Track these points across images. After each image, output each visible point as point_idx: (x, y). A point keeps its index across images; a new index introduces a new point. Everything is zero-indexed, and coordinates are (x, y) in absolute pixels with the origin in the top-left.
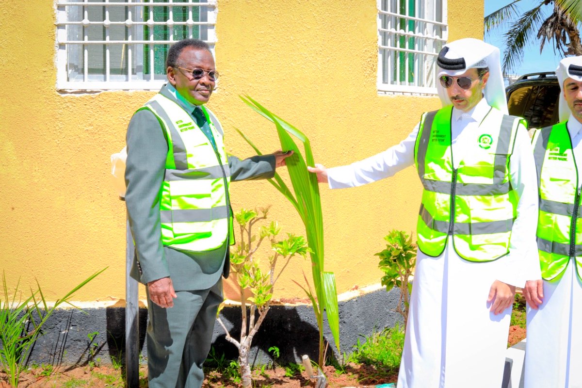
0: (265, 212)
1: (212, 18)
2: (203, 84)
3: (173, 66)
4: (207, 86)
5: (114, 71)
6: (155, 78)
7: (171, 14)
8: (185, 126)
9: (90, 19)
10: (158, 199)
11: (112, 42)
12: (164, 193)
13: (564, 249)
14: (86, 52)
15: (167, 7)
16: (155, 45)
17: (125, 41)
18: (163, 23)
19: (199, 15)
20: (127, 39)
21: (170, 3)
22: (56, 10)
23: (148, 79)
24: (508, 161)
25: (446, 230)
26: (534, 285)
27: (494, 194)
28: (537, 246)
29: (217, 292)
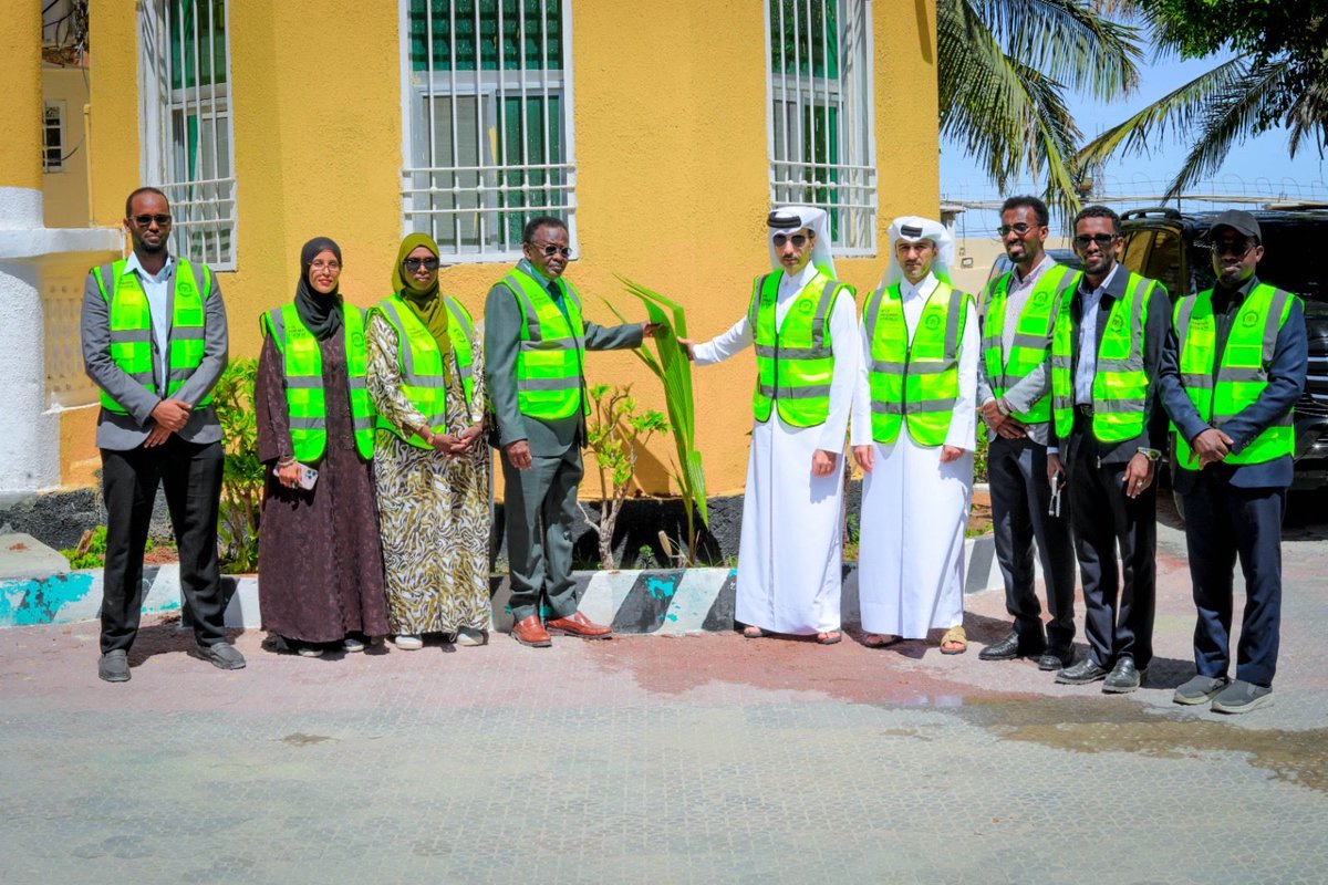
0: (627, 390)
1: (571, 181)
2: (556, 260)
3: (529, 242)
4: (560, 262)
5: (465, 242)
6: (511, 248)
7: (526, 178)
8: (540, 301)
9: (438, 186)
10: (515, 367)
11: (463, 210)
12: (520, 363)
13: (896, 408)
14: (435, 222)
15: (522, 171)
16: (510, 212)
17: (477, 210)
18: (518, 188)
19: (558, 178)
20: (479, 207)
21: (526, 165)
22: (402, 178)
23: (504, 250)
24: (825, 325)
25: (771, 395)
26: (864, 450)
27: (815, 358)
28: (870, 408)
29: (571, 461)
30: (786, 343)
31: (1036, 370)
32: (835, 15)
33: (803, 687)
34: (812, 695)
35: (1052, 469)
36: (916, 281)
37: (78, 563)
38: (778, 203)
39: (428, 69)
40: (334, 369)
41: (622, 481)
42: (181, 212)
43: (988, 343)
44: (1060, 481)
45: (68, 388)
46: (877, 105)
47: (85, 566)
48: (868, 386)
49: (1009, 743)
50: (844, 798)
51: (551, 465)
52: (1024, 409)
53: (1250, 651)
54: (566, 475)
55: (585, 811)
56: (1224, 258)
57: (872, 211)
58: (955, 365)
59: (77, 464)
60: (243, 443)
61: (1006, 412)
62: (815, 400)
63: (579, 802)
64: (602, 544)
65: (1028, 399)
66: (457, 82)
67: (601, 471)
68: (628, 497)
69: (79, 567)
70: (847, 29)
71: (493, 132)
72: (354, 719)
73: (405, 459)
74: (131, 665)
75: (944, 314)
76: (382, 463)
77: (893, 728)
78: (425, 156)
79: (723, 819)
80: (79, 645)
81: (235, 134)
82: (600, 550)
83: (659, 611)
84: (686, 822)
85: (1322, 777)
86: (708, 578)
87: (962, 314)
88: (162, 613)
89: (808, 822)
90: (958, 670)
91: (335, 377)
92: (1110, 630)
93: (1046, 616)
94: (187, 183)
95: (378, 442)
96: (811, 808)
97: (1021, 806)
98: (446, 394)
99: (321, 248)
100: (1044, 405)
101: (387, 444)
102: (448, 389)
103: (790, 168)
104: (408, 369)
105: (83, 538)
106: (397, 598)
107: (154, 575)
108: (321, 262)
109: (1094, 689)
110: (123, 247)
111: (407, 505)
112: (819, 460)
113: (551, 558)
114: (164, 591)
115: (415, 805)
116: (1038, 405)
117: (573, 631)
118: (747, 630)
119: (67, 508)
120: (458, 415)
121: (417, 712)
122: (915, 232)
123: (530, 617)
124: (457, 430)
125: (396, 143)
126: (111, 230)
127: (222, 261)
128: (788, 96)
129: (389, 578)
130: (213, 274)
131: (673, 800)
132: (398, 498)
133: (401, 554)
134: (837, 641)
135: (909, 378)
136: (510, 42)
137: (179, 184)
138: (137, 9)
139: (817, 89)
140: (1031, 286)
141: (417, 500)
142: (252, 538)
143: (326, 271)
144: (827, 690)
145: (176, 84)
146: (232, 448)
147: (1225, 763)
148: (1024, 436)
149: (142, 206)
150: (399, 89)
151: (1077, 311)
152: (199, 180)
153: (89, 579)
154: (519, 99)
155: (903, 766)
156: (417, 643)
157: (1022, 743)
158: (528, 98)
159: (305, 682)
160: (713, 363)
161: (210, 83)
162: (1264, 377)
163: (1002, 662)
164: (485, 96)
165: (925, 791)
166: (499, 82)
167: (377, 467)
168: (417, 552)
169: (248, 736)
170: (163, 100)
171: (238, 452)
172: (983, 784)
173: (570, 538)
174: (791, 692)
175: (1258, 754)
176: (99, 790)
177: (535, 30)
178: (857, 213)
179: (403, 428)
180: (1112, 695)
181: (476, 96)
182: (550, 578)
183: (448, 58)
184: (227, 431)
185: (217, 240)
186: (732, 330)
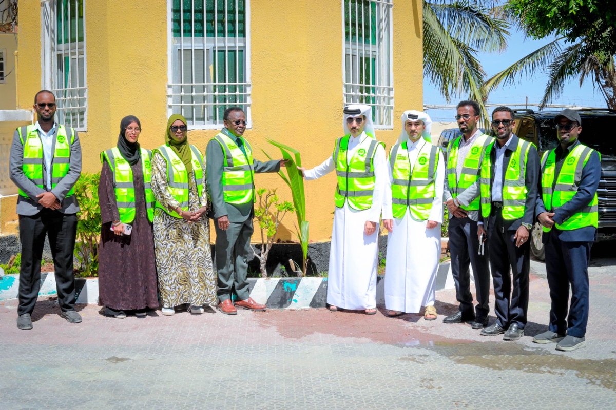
0: (274, 191)
1: (249, 91)
2: (240, 127)
4: (242, 128)
5: (197, 119)
6: (219, 123)
7: (227, 89)
8: (233, 147)
9: (185, 92)
11: (197, 104)
12: (223, 178)
13: (404, 202)
14: (183, 109)
15: (225, 86)
16: (219, 105)
17: (203, 104)
18: (224, 94)
19: (242, 89)
20: (204, 102)
21: (227, 83)
22: (167, 88)
23: (216, 123)
24: (371, 161)
25: (345, 195)
26: (388, 222)
27: (366, 177)
28: (391, 202)
29: (247, 225)
30: (352, 170)
31: (472, 185)
32: (375, 15)
33: (359, 336)
34: (364, 339)
35: (480, 232)
36: (415, 141)
37: (8, 271)
38: (347, 103)
39: (180, 36)
40: (138, 179)
41: (272, 235)
42: (60, 102)
43: (449, 171)
44: (483, 238)
45: (5, 186)
46: (395, 58)
47: (11, 273)
48: (391, 191)
49: (460, 365)
50: (382, 392)
51: (238, 227)
52: (466, 204)
53: (573, 321)
54: (246, 231)
55: (255, 397)
56: (561, 131)
57: (392, 108)
58: (433, 182)
59: (9, 223)
60: (89, 214)
61: (458, 205)
62: (367, 197)
63: (252, 393)
64: (262, 265)
65: (468, 199)
66: (195, 43)
67: (262, 230)
68: (274, 243)
69: (9, 273)
70: (381, 21)
71: (211, 67)
72: (142, 350)
73: (168, 223)
74: (33, 321)
75: (428, 157)
76: (157, 224)
77: (404, 357)
78: (178, 78)
79: (323, 402)
80: (8, 311)
81: (87, 66)
82: (261, 268)
83: (289, 298)
84: (305, 404)
85: (612, 383)
86: (313, 282)
87: (437, 157)
88: (49, 296)
89: (365, 404)
90: (433, 328)
91: (138, 183)
92: (507, 310)
93: (475, 303)
94: (64, 89)
95: (155, 214)
96: (366, 397)
97: (468, 397)
98: (189, 192)
99: (131, 121)
100: (476, 201)
101: (160, 215)
102: (190, 190)
103: (353, 86)
104: (171, 179)
105: (11, 259)
106: (164, 290)
107: (45, 277)
108: (131, 128)
109: (499, 338)
110: (32, 119)
111: (169, 245)
112: (368, 226)
113: (238, 272)
114: (49, 285)
115: (171, 394)
116: (473, 202)
117: (247, 307)
118: (331, 307)
119: (3, 244)
120: (195, 202)
121: (172, 346)
122: (415, 117)
123: (226, 299)
124: (194, 209)
125: (165, 72)
126: (27, 111)
127: (80, 127)
128: (352, 52)
129: (160, 279)
130: (76, 133)
131: (298, 392)
132: (165, 241)
133: (166, 268)
134: (374, 313)
135: (411, 188)
136: (220, 24)
137: (59, 89)
138: (41, 6)
139: (366, 49)
140: (470, 144)
141: (174, 243)
142: (93, 260)
143: (134, 132)
144: (371, 337)
145: (59, 42)
146: (83, 217)
147: (565, 376)
148: (466, 217)
149: (41, 99)
150: (167, 46)
151: (493, 156)
152: (69, 88)
153: (13, 279)
154: (224, 51)
155: (409, 376)
156: (172, 311)
157: (466, 365)
158: (229, 51)
159: (118, 331)
160: (313, 179)
161: (75, 41)
162: (576, 189)
163: (454, 324)
164: (208, 50)
165: (422, 389)
166: (214, 43)
167: (154, 226)
168: (173, 267)
169: (90, 358)
170: (53, 49)
171: (86, 219)
172: (449, 385)
173: (246, 262)
174: (353, 338)
175: (581, 372)
176: (16, 384)
177: (232, 18)
178: (384, 109)
179: (168, 208)
180: (507, 341)
181: (203, 50)
182: (236, 281)
183: (190, 31)
184: (81, 209)
185: (78, 117)
186: (324, 164)
